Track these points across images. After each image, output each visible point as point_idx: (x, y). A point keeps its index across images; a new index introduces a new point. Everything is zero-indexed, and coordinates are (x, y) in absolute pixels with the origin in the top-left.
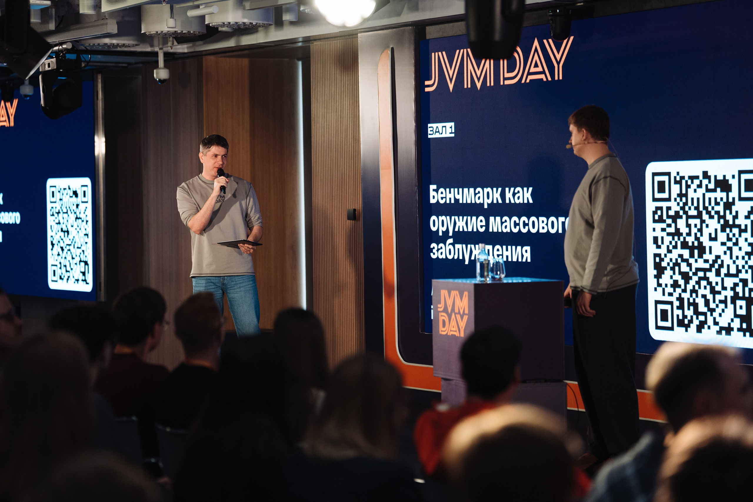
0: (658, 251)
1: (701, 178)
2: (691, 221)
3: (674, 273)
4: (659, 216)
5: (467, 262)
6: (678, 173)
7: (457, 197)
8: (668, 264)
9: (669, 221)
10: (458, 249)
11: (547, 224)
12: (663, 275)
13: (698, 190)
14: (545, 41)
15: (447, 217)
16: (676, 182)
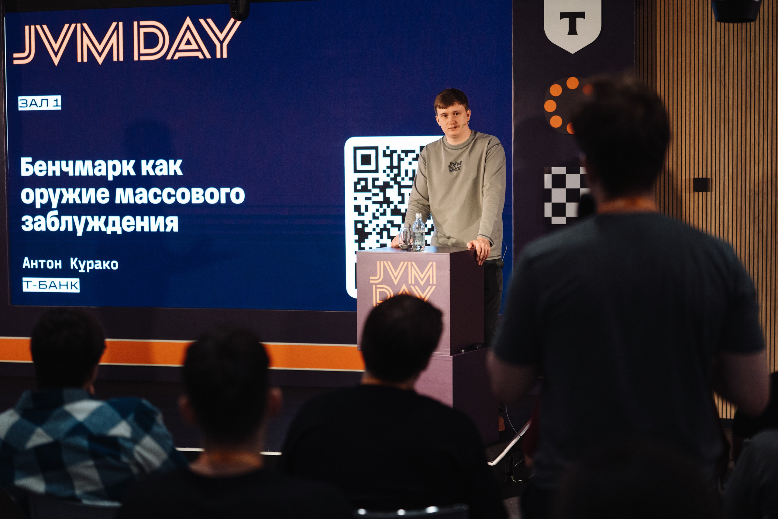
0: (361, 218)
1: (418, 151)
2: (403, 191)
3: (382, 237)
4: (362, 186)
5: (80, 233)
6: (388, 148)
7: (65, 169)
8: (374, 230)
9: (377, 191)
10: (67, 222)
11: (204, 195)
12: (366, 240)
13: (414, 162)
14: (202, 21)
15: (49, 189)
16: (385, 155)
